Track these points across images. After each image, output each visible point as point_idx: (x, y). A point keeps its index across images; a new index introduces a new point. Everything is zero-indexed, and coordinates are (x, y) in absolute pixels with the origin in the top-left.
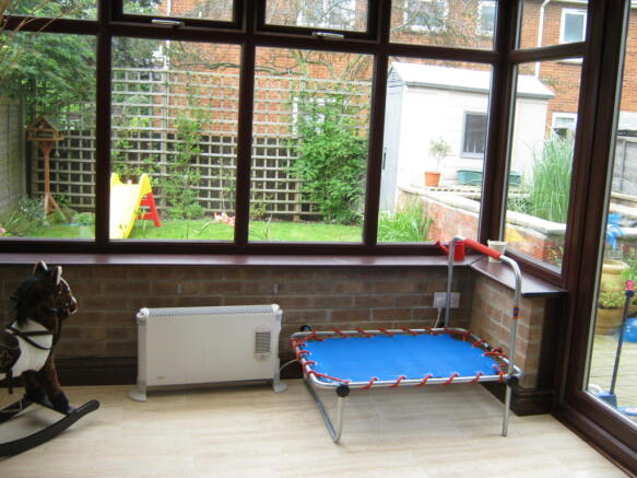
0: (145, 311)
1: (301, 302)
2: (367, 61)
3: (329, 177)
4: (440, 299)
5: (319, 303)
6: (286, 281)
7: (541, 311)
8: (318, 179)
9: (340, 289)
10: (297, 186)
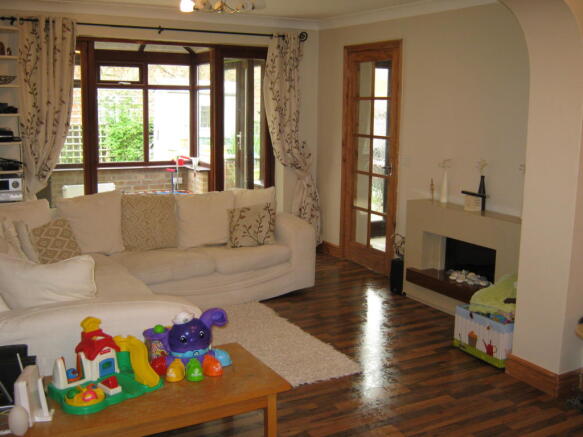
0: (66, 187)
1: (122, 183)
2: (140, 92)
3: (127, 146)
4: (175, 180)
5: (128, 183)
6: (116, 175)
7: (206, 177)
8: (120, 148)
9: (136, 177)
10: (107, 153)
